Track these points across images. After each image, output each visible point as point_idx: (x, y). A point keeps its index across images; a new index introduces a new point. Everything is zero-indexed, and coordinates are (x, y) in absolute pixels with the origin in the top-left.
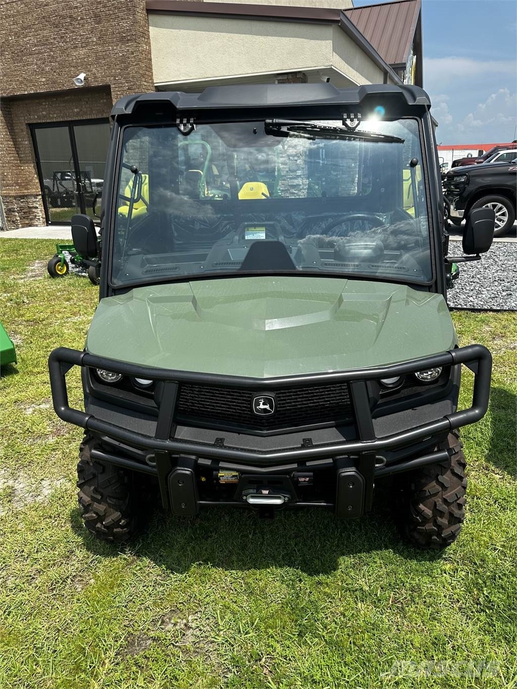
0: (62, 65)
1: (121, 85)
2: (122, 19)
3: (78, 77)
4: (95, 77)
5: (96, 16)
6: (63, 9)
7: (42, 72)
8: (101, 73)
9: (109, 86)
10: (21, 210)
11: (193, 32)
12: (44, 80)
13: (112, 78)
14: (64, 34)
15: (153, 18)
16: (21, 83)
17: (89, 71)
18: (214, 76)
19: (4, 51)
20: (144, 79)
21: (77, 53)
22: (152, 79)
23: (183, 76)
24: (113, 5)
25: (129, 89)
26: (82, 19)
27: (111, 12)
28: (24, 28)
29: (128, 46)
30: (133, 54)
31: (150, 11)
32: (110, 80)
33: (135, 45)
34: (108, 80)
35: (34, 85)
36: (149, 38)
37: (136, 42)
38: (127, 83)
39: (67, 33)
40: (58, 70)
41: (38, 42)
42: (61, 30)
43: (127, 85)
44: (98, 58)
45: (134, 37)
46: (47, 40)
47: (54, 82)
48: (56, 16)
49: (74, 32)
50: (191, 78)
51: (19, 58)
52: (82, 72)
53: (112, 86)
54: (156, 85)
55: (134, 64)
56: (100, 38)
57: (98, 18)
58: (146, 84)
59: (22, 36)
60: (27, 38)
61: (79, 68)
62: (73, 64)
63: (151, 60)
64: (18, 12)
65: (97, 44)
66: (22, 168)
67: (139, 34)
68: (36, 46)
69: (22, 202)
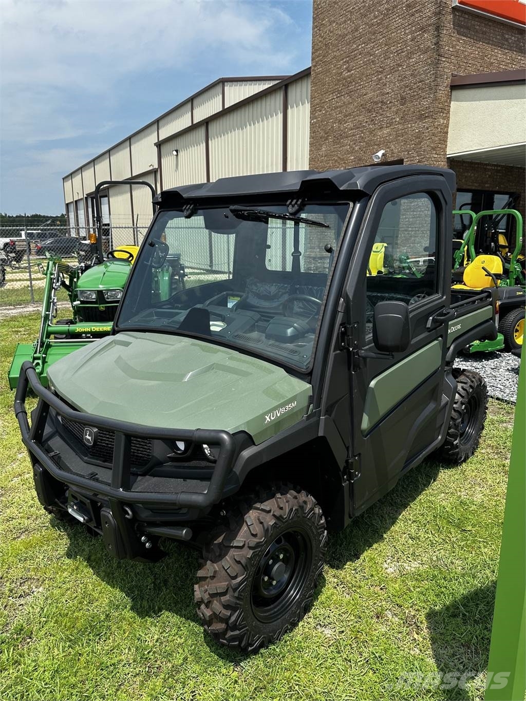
0: (368, 145)
1: (412, 159)
2: (424, 99)
3: (377, 154)
4: (393, 153)
5: (403, 98)
6: (377, 96)
7: (352, 152)
8: (398, 149)
9: (403, 160)
10: (317, 269)
11: (493, 101)
12: (353, 158)
13: (406, 153)
14: (375, 117)
15: (456, 93)
16: (336, 161)
17: (388, 148)
18: (507, 143)
19: (329, 136)
20: (434, 152)
21: (382, 133)
22: (445, 151)
23: (475, 146)
24: (418, 86)
25: (419, 162)
26: (390, 103)
27: (415, 93)
28: (346, 116)
29: (424, 123)
30: (428, 129)
31: (454, 87)
32: (404, 155)
33: (431, 121)
34: (402, 155)
35: (345, 163)
36: (449, 112)
37: (432, 118)
38: (418, 156)
39: (376, 116)
40: (364, 149)
41: (354, 126)
42: (372, 114)
43: (418, 158)
44: (397, 136)
45: (431, 114)
46: (361, 124)
47: (360, 160)
48: (371, 103)
49: (382, 114)
50: (483, 147)
51: (338, 141)
52: (383, 149)
53: (405, 160)
54: (448, 156)
55: (427, 138)
56: (402, 117)
57: (403, 101)
58: (436, 156)
59: (343, 123)
60: (347, 124)
61: (381, 146)
62: (377, 143)
63: (447, 133)
64: (344, 103)
65: (399, 123)
66: (326, 234)
67: (437, 110)
68: (352, 130)
69: (319, 263)
